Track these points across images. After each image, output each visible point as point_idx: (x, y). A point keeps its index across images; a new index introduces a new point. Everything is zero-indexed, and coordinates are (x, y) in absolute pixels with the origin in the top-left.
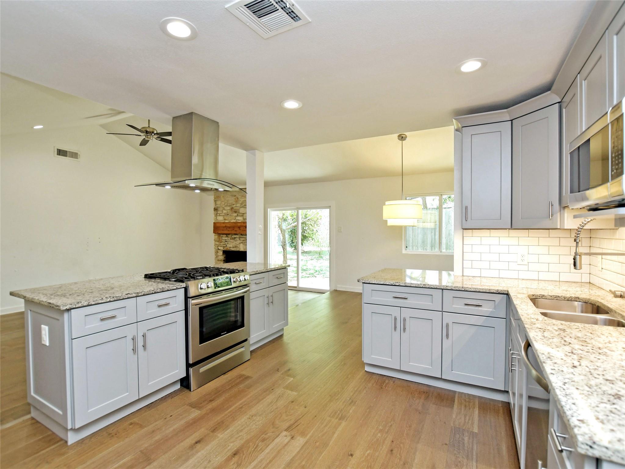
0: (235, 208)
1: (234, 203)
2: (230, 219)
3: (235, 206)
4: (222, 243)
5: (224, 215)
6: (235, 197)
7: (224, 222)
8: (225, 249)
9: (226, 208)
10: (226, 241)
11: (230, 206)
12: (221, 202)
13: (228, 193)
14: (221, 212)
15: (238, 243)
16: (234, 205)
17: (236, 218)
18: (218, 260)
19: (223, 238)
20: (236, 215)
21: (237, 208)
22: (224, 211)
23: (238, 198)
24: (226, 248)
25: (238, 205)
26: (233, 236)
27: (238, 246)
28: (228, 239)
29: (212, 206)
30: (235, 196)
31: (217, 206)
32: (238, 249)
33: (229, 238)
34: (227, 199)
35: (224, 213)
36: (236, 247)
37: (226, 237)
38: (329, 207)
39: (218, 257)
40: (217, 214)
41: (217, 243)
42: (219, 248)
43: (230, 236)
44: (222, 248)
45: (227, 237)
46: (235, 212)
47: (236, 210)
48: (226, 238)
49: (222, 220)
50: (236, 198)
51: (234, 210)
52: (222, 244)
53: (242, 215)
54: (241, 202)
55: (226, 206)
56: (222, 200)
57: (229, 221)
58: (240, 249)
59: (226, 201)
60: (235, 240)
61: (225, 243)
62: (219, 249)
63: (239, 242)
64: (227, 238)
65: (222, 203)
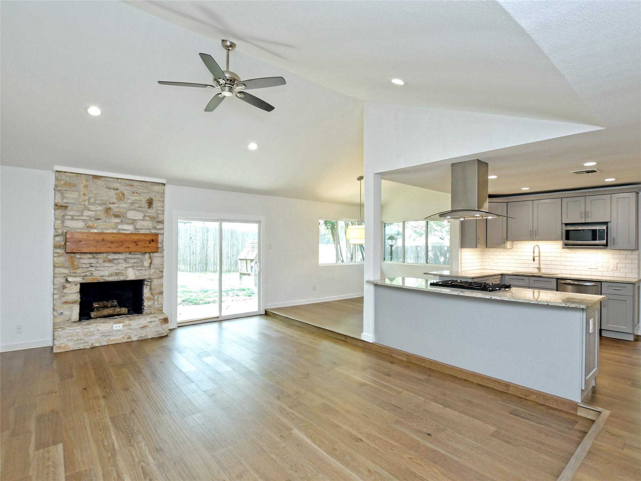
0: (116, 210)
1: (115, 201)
2: (103, 227)
3: (116, 205)
4: (81, 269)
5: (88, 218)
6: (116, 192)
7: (87, 231)
8: (88, 280)
9: (92, 207)
10: (92, 265)
11: (101, 204)
12: (79, 195)
13: (99, 182)
14: (79, 214)
15: (122, 267)
16: (114, 204)
17: (117, 227)
18: (66, 303)
19: (82, 260)
20: (117, 220)
21: (122, 210)
22: (86, 213)
23: (123, 194)
24: (90, 277)
25: (123, 205)
26: (111, 257)
27: (123, 272)
28: (97, 263)
29: (50, 199)
30: (117, 189)
31: (65, 201)
32: (122, 278)
33: (101, 261)
34: (95, 192)
35: (87, 216)
36: (117, 274)
37: (90, 258)
38: (259, 222)
39: (64, 296)
40: (63, 216)
41: (66, 271)
42: (70, 279)
43: (101, 256)
44: (79, 280)
45: (94, 258)
46: (117, 216)
47: (118, 214)
48: (93, 261)
49: (82, 229)
50: (120, 194)
51: (111, 213)
52: (78, 271)
53: (132, 221)
54: (129, 201)
55: (92, 203)
56: (82, 193)
57: (100, 231)
58: (127, 277)
59: (91, 195)
60: (115, 264)
61: (90, 269)
62: (69, 282)
63: (125, 265)
64: (96, 260)
65: (82, 196)
